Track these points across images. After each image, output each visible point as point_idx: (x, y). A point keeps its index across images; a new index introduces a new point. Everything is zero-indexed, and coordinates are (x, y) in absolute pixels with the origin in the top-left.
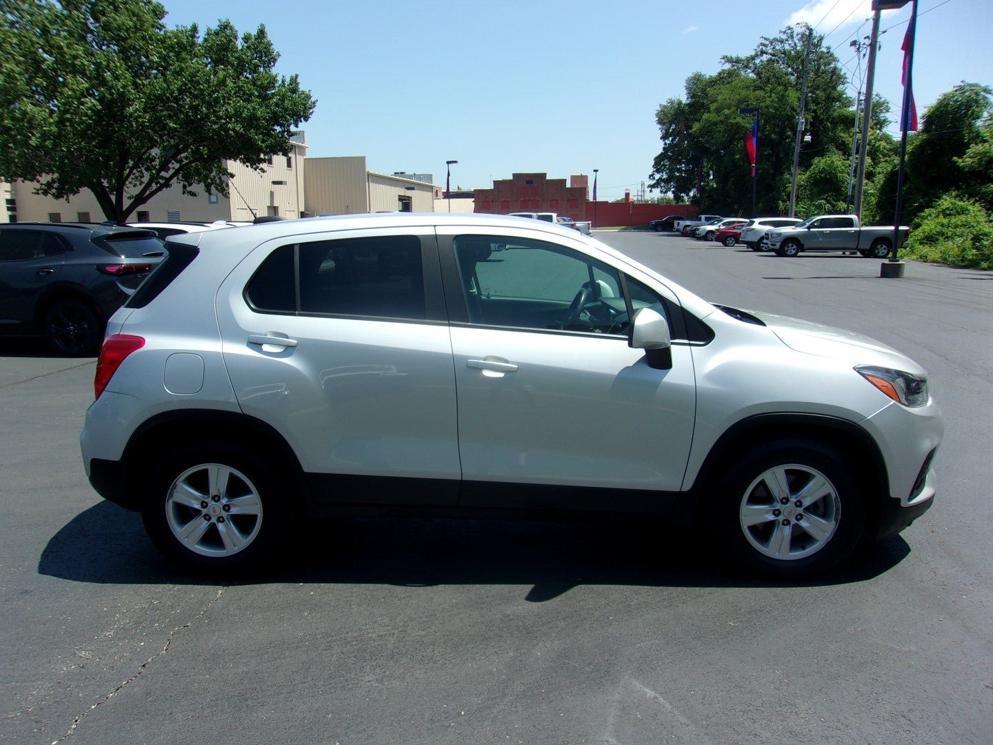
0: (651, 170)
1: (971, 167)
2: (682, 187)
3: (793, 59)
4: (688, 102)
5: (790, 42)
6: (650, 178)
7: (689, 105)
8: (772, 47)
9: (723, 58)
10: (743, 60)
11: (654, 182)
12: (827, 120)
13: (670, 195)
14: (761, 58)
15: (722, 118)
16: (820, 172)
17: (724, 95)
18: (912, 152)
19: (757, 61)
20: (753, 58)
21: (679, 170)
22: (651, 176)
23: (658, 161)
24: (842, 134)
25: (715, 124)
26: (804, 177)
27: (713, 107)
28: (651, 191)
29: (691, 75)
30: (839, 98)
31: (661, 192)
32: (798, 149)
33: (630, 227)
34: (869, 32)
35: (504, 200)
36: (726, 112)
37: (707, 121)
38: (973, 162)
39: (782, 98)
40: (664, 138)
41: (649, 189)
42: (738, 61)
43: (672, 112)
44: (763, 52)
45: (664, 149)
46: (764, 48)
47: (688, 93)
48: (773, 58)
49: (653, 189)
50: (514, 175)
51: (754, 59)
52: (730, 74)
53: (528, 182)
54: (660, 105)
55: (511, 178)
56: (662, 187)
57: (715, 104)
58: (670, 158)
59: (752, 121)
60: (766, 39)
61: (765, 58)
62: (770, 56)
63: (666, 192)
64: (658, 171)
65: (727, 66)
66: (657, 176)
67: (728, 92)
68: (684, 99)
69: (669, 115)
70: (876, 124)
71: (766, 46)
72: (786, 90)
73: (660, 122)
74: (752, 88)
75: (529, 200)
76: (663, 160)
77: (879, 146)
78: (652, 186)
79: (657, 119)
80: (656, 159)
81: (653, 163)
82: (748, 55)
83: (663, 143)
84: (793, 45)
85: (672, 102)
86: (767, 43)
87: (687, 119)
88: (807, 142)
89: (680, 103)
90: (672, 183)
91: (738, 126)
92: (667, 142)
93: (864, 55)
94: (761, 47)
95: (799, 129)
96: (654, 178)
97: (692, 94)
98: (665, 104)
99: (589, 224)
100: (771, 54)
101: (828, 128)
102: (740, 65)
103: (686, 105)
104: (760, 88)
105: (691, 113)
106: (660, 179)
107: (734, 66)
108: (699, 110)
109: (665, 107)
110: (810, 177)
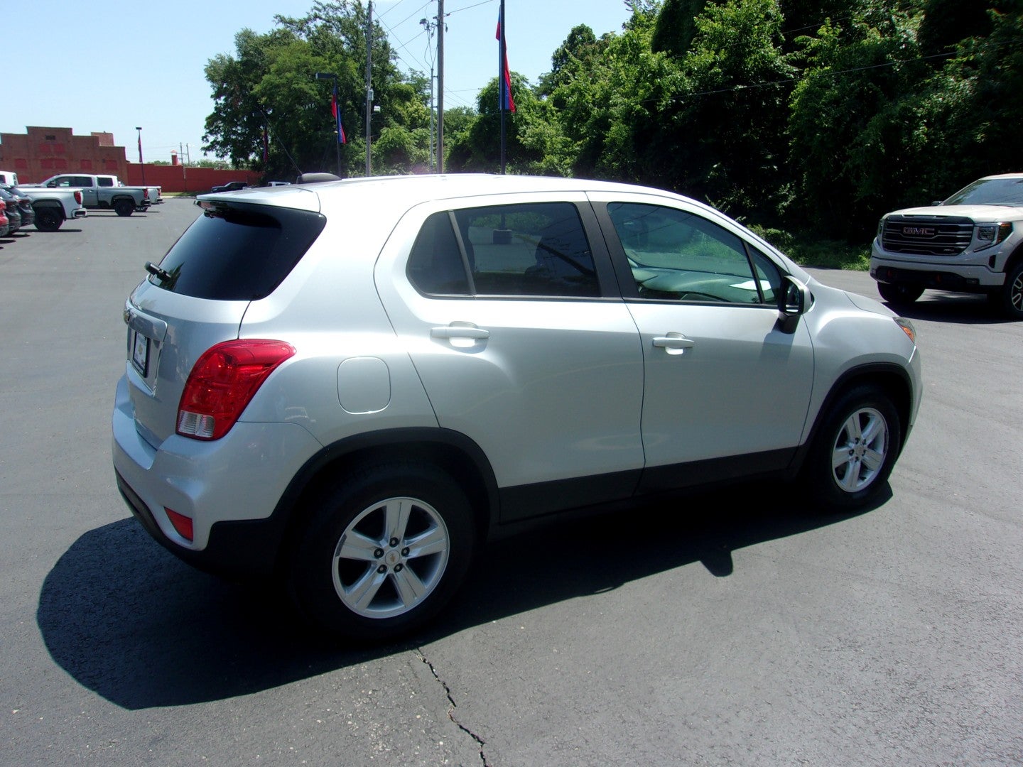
0: (203, 132)
1: (531, 145)
2: (240, 151)
3: (347, 27)
4: (240, 60)
5: (343, 10)
6: (203, 139)
7: (243, 63)
8: (325, 12)
9: (276, 17)
10: (296, 22)
11: (209, 144)
12: (384, 92)
13: (228, 160)
14: (315, 22)
15: (284, 81)
16: (391, 143)
17: (283, 57)
18: (473, 128)
19: (311, 25)
20: (307, 21)
21: (234, 133)
22: (204, 138)
23: (211, 122)
24: (397, 107)
25: (278, 86)
26: (375, 147)
27: (273, 68)
28: (205, 154)
29: (240, 31)
30: (391, 72)
31: (217, 155)
32: (369, 119)
33: (186, 194)
34: (436, 14)
35: (18, 157)
36: (288, 75)
37: (269, 83)
38: (533, 141)
39: (342, 68)
40: (217, 96)
41: (203, 152)
42: (291, 22)
43: (223, 68)
44: (316, 17)
45: (216, 108)
46: (317, 12)
47: (239, 50)
48: (328, 24)
49: (208, 152)
50: (29, 128)
51: (307, 23)
52: (286, 35)
53: (48, 138)
54: (209, 60)
55: (25, 132)
56: (217, 150)
57: (274, 65)
58: (223, 120)
59: (315, 89)
60: (318, 3)
61: (319, 23)
62: (324, 22)
63: (222, 156)
64: (211, 133)
65: (281, 26)
66: (211, 138)
67: (287, 54)
68: (236, 57)
69: (221, 72)
70: (422, 100)
71: (320, 11)
72: (345, 60)
73: (211, 78)
74: (311, 53)
75: (52, 159)
76: (216, 121)
77: (428, 120)
78: (207, 149)
79: (206, 75)
80: (208, 119)
81: (205, 123)
82: (301, 18)
83: (214, 102)
84: (346, 14)
85: (222, 58)
86: (320, 7)
87: (240, 78)
88: (377, 112)
89: (231, 60)
90: (229, 147)
91: (301, 91)
92: (219, 102)
93: (433, 34)
94: (315, 11)
95: (368, 99)
96: (207, 141)
97: (244, 53)
98: (214, 59)
99: (158, 189)
100: (324, 20)
101: (385, 100)
102: (294, 27)
103: (238, 62)
104: (319, 54)
105: (244, 72)
106: (215, 141)
107: (288, 27)
108: (252, 69)
109: (215, 63)
110: (380, 147)
